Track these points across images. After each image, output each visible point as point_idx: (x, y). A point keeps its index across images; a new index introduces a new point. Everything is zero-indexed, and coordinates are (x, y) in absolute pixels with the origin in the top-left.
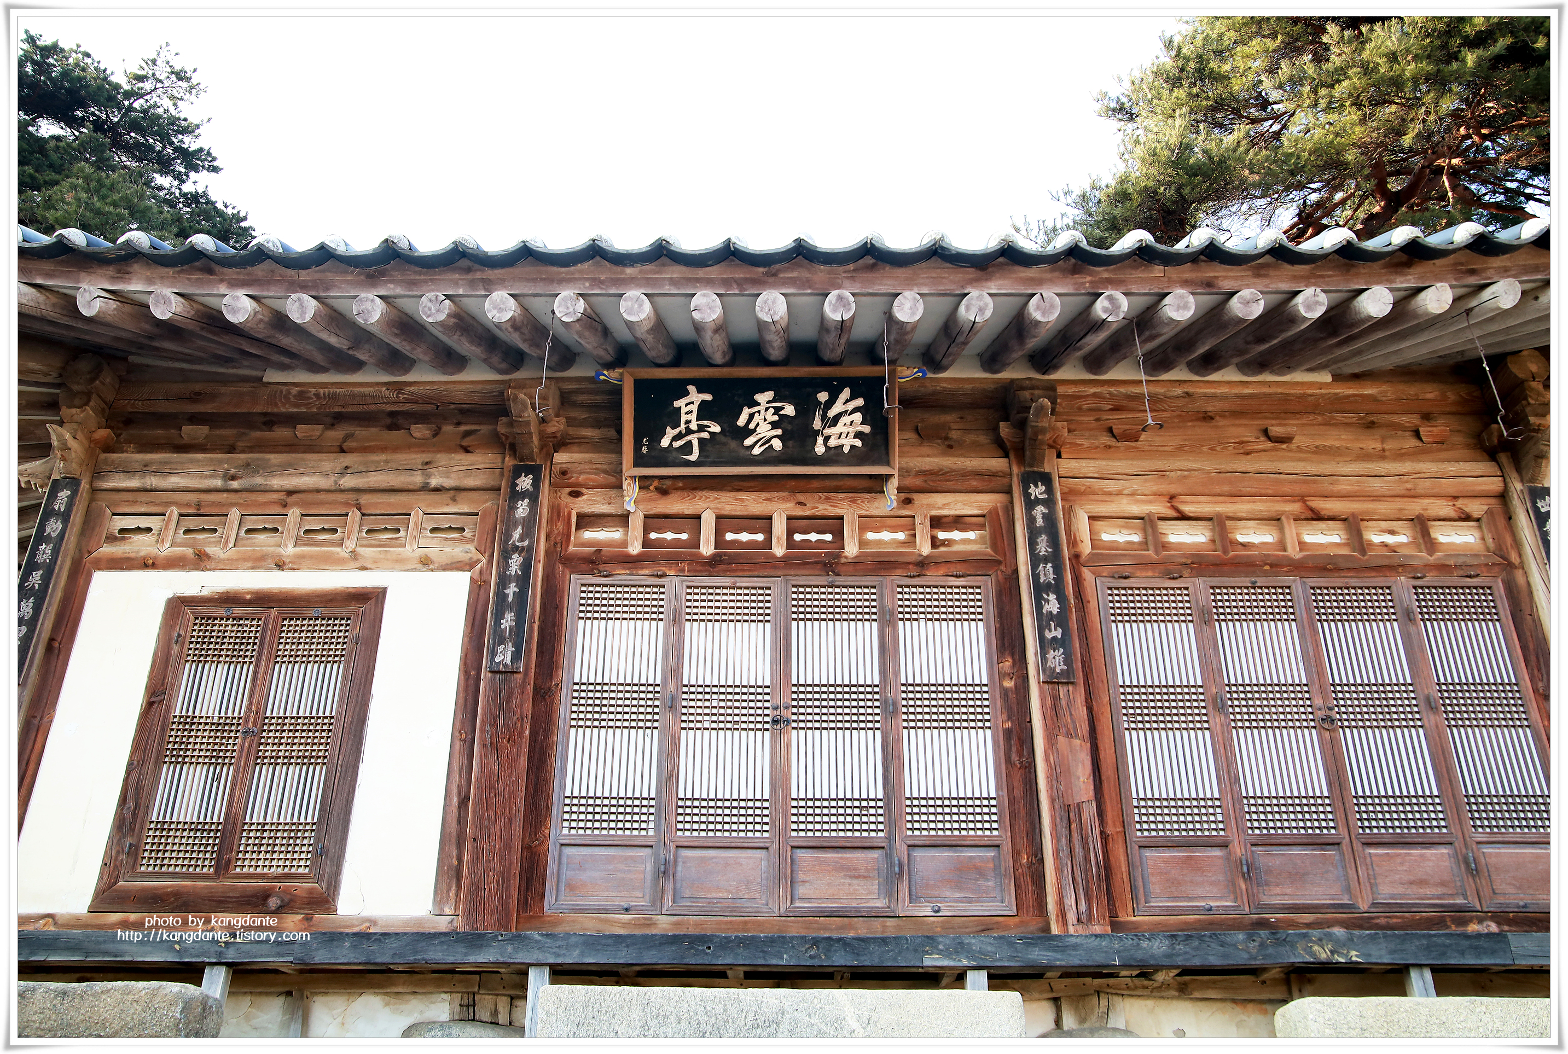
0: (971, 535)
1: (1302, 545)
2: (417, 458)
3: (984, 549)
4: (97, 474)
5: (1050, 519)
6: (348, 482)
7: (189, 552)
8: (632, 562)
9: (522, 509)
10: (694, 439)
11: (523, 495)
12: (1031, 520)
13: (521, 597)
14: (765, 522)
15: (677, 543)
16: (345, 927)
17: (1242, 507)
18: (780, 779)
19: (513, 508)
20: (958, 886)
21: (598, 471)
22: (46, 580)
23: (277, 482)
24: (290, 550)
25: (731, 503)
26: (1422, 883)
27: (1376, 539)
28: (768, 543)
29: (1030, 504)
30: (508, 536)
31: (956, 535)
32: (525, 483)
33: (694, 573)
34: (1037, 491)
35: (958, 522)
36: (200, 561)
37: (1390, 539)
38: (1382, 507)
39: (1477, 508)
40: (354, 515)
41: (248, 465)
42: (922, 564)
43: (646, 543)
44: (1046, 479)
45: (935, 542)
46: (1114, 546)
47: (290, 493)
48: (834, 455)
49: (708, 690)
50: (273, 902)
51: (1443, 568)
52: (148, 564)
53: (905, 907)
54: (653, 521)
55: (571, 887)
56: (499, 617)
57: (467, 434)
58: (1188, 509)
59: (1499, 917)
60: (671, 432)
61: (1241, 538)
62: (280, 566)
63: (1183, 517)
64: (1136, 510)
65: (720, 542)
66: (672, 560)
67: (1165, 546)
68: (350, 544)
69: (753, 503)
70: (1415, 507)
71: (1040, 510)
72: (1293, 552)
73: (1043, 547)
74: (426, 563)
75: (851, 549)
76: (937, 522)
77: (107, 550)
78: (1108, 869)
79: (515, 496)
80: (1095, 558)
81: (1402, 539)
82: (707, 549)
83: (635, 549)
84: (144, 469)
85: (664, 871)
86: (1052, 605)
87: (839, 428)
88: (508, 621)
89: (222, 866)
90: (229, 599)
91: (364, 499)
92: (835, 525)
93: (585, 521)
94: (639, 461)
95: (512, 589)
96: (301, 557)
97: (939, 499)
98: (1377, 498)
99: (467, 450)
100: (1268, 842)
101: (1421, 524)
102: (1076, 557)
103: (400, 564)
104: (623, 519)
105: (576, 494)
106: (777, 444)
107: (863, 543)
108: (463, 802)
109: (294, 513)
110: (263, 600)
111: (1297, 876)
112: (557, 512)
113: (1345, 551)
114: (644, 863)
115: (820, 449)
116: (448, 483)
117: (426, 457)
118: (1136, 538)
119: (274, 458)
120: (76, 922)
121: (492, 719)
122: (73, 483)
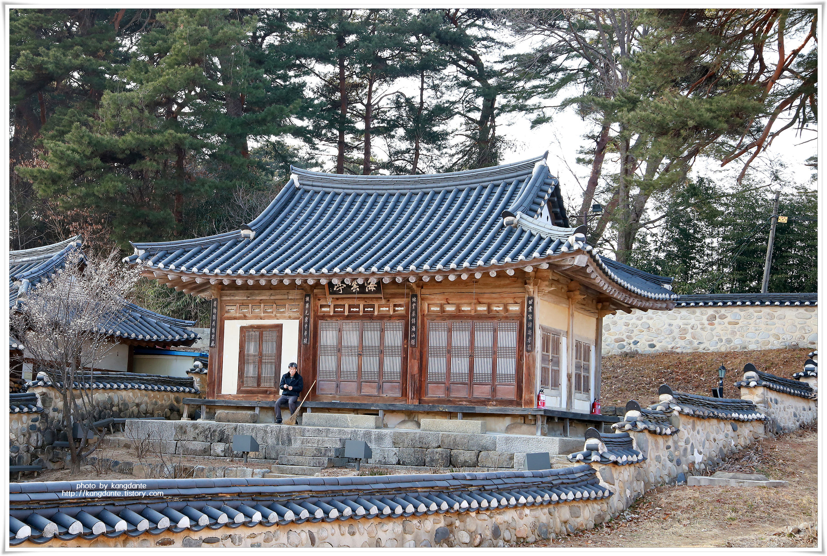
0: (403, 308)
1: (476, 311)
3: (404, 312)
4: (221, 296)
5: (416, 307)
6: (272, 298)
7: (242, 315)
8: (331, 317)
9: (307, 305)
10: (341, 288)
12: (412, 307)
13: (308, 327)
14: (358, 306)
15: (340, 312)
17: (463, 301)
18: (360, 367)
19: (305, 305)
20: (391, 391)
22: (216, 323)
23: (258, 298)
24: (262, 315)
25: (351, 302)
26: (483, 393)
27: (495, 308)
28: (359, 312)
29: (412, 303)
30: (305, 313)
31: (399, 309)
32: (307, 299)
33: (344, 320)
34: (414, 300)
35: (400, 306)
36: (245, 317)
37: (498, 309)
38: (496, 301)
39: (519, 301)
40: (275, 305)
41: (251, 294)
42: (390, 317)
43: (335, 312)
44: (416, 296)
45: (394, 311)
46: (433, 311)
47: (261, 300)
48: (370, 292)
49: (347, 347)
50: (268, 392)
51: (506, 318)
52: (235, 318)
53: (381, 395)
54: (336, 306)
55: (321, 389)
56: (304, 332)
58: (450, 302)
59: (496, 401)
60: (335, 287)
61: (463, 309)
62: (261, 319)
63: (449, 304)
64: (438, 302)
65: (349, 311)
66: (339, 316)
67: (444, 311)
68: (274, 313)
69: (356, 302)
70: (504, 301)
71: (414, 304)
72: (473, 313)
73: (413, 315)
74: (290, 318)
75: (376, 313)
76: (395, 306)
77: (226, 315)
78: (420, 387)
79: (306, 302)
80: (428, 315)
81: (501, 309)
82: (346, 313)
83: (332, 314)
84: (230, 295)
85: (338, 386)
86: (414, 329)
87: (370, 285)
88: (306, 333)
89: (259, 385)
90: (252, 327)
91: (276, 301)
92: (373, 306)
93: (322, 306)
94: (330, 293)
95: (306, 326)
96: (265, 316)
97: (395, 300)
98: (496, 299)
100: (453, 383)
101: (505, 306)
102: (423, 315)
103: (284, 318)
104: (329, 306)
105: (319, 300)
106: (358, 289)
107: (379, 311)
109: (262, 305)
110: (259, 327)
111: (458, 391)
112: (316, 305)
113: (486, 313)
114: (334, 384)
115: (367, 290)
116: (292, 298)
117: (287, 291)
118: (438, 309)
119: (256, 292)
120: (234, 397)
121: (304, 355)
122: (216, 300)
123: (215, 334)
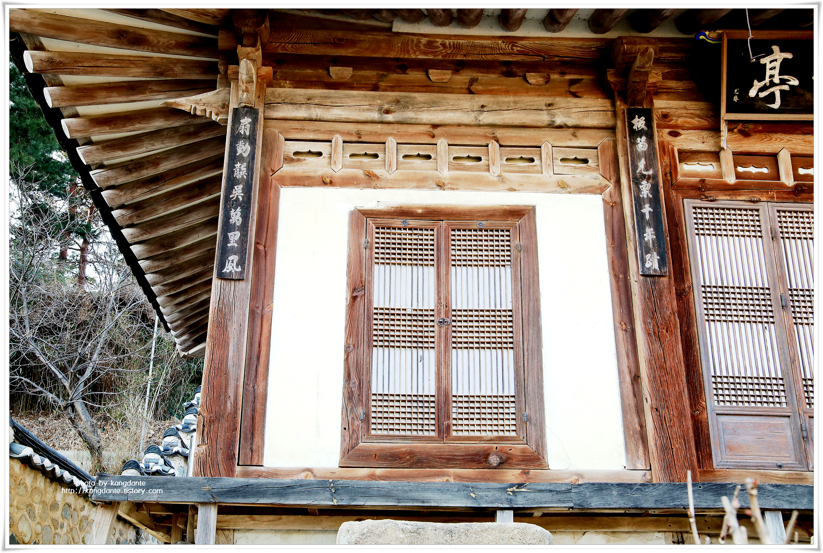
2: (542, 101)
4: (268, 105)
6: (486, 118)
7: (360, 173)
8: (726, 188)
9: (642, 144)
10: (776, 90)
11: (640, 133)
13: (656, 214)
15: (761, 176)
16: (557, 479)
19: (633, 144)
21: (693, 116)
23: (423, 116)
24: (446, 174)
30: (635, 167)
32: (639, 123)
33: (783, 200)
36: (371, 180)
40: (493, 146)
41: (398, 102)
43: (738, 176)
47: (435, 126)
49: (808, 293)
50: (494, 460)
52: (326, 182)
54: (741, 157)
55: (730, 448)
56: (641, 231)
57: (572, 82)
60: (757, 85)
62: (441, 186)
65: (796, 175)
66: (762, 189)
68: (496, 170)
74: (563, 186)
77: (287, 169)
79: (634, 134)
82: (787, 180)
83: (731, 180)
84: (309, 101)
85: (806, 437)
88: (649, 234)
89: (443, 430)
90: (404, 212)
91: (499, 133)
93: (685, 155)
94: (733, 107)
95: (647, 209)
96: (458, 179)
99: (575, 95)
103: (540, 187)
104: (716, 155)
105: (675, 134)
108: (636, 378)
109: (442, 143)
110: (434, 213)
112: (664, 149)
114: (785, 429)
116: (570, 122)
117: (549, 100)
119: (420, 97)
120: (331, 474)
121: (651, 313)
122: (252, 111)
123: (244, 228)
